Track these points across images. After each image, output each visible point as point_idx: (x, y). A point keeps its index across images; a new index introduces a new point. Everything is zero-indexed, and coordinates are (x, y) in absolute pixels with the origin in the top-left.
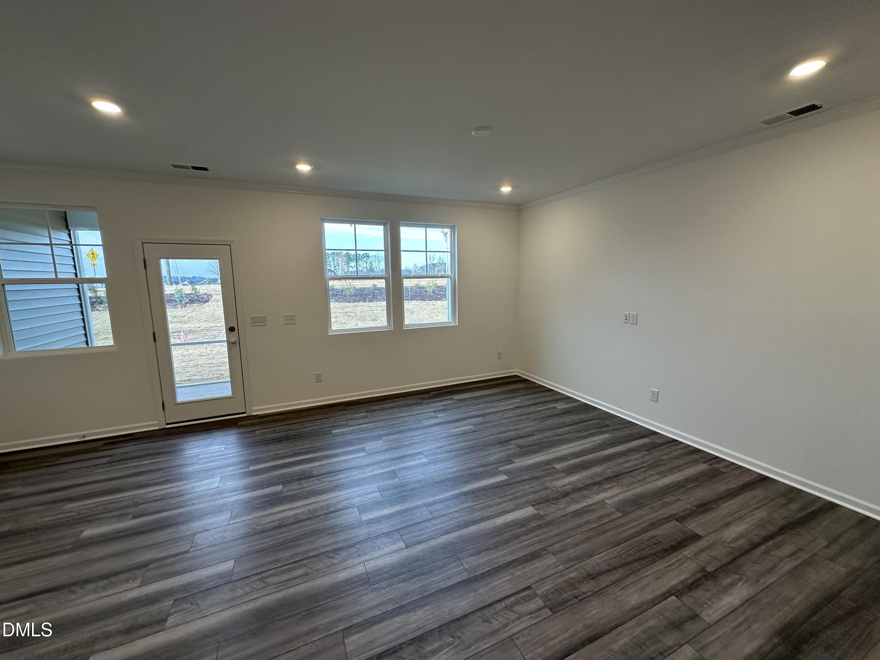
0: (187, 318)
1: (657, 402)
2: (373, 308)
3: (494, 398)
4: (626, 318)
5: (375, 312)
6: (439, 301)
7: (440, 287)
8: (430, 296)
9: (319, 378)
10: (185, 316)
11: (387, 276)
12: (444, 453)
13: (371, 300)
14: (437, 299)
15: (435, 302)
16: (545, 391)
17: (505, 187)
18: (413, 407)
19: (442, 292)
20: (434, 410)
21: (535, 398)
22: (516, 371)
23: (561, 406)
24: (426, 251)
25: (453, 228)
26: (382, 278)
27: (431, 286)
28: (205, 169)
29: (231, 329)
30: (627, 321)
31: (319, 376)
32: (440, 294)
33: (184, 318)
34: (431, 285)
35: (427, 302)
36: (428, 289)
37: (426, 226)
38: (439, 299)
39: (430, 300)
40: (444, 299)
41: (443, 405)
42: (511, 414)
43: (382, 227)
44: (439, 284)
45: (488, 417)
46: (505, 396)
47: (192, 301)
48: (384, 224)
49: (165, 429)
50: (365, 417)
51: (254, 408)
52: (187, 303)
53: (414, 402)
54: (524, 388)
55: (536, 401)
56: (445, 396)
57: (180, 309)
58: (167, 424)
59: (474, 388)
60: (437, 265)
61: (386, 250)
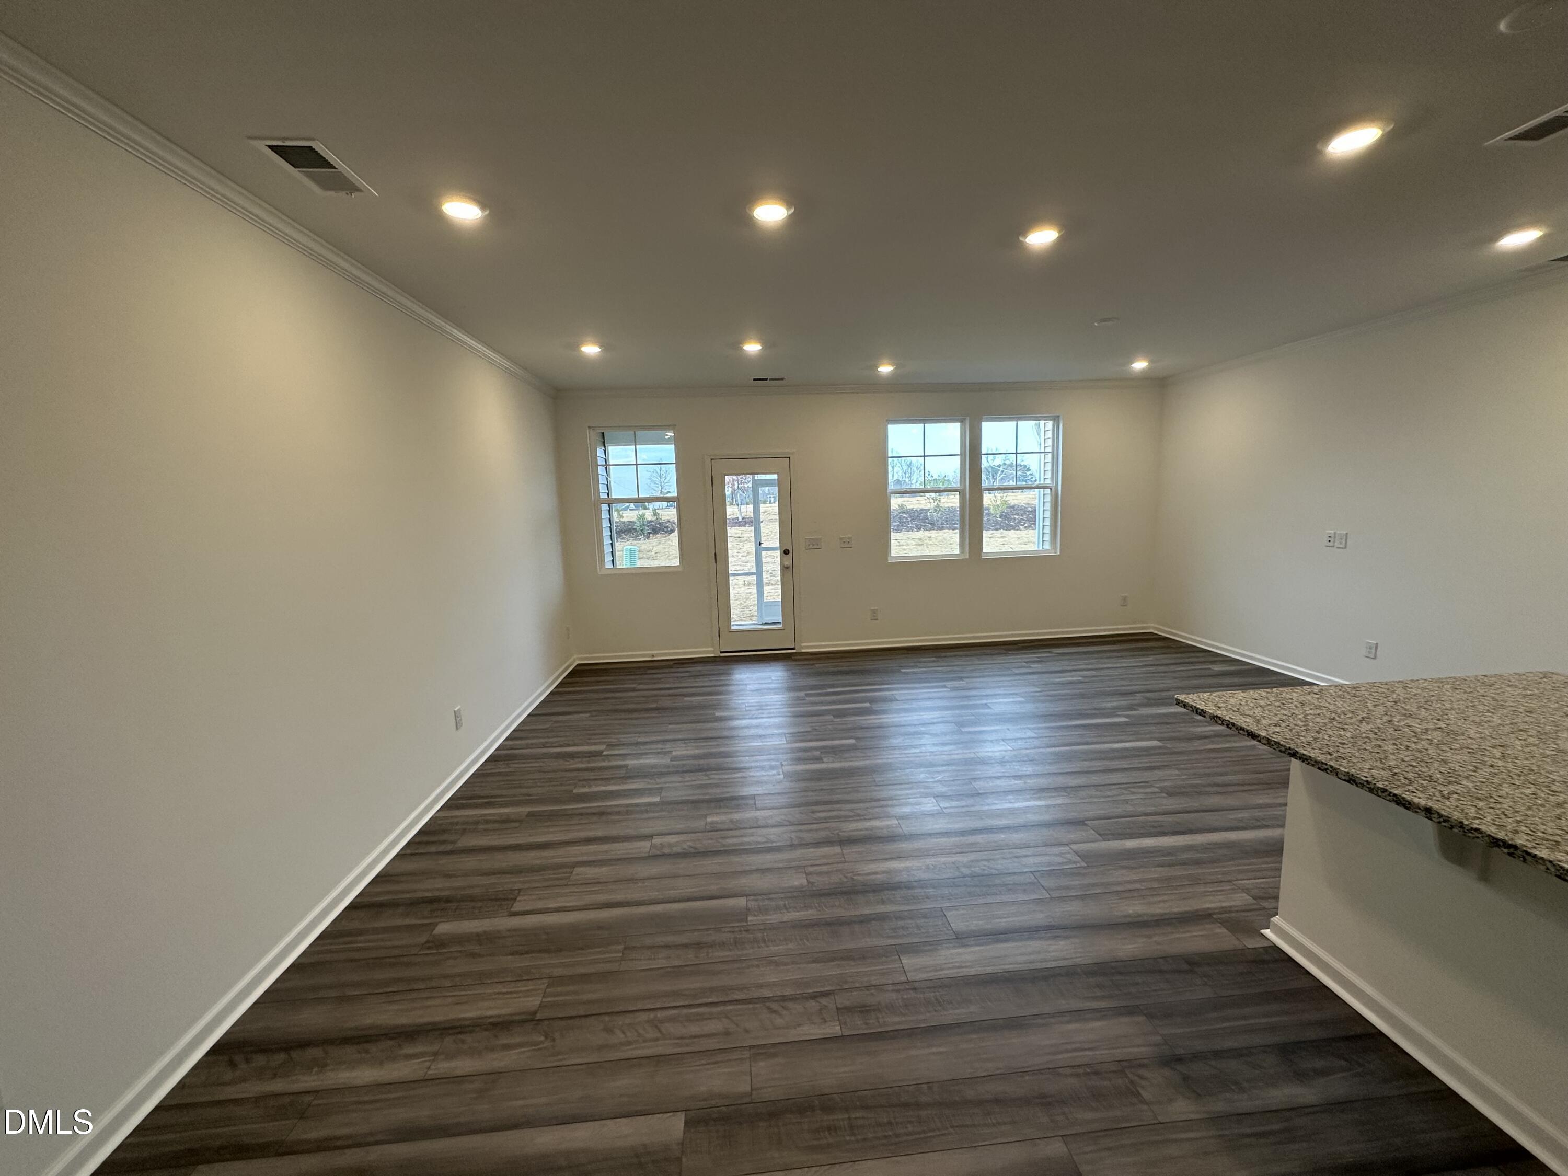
0: (653, 553)
1: (1375, 658)
2: (902, 542)
3: (1115, 654)
4: (1330, 539)
5: (905, 547)
6: (1012, 531)
7: (1013, 507)
8: (996, 523)
9: (874, 616)
10: (650, 551)
11: (962, 488)
12: (1044, 696)
13: (898, 530)
14: (1009, 528)
15: (1005, 532)
16: (1194, 652)
17: (1138, 360)
18: (994, 657)
19: (1018, 515)
20: (1026, 660)
21: (1175, 658)
22: (1152, 627)
23: (1217, 668)
24: (1016, 453)
25: (1056, 419)
26: (956, 491)
27: (998, 505)
28: (782, 379)
29: (786, 552)
30: (1331, 544)
31: (874, 612)
32: (1015, 519)
33: (650, 553)
34: (998, 503)
35: (991, 532)
36: (992, 511)
37: (1018, 419)
38: (1013, 528)
39: (996, 529)
40: (1021, 527)
41: (1038, 657)
42: (1138, 670)
43: (958, 425)
44: (1012, 503)
45: (1102, 671)
46: (1132, 653)
47: (655, 531)
48: (962, 421)
49: (720, 657)
50: (934, 661)
51: (803, 645)
52: (649, 533)
53: (996, 652)
54: (1163, 647)
55: (1178, 661)
56: (1038, 649)
57: (642, 541)
58: (721, 652)
59: (1083, 643)
60: (1001, 469)
61: (962, 455)
